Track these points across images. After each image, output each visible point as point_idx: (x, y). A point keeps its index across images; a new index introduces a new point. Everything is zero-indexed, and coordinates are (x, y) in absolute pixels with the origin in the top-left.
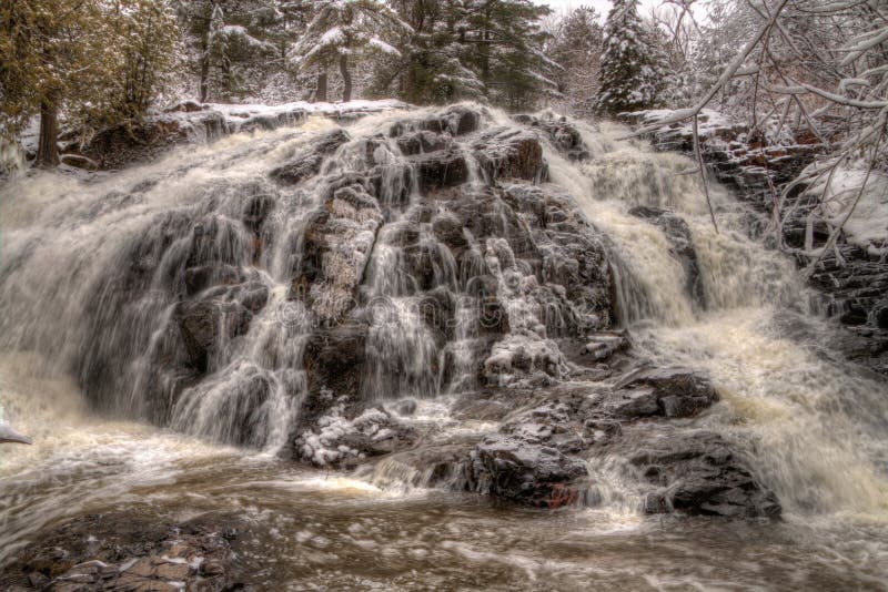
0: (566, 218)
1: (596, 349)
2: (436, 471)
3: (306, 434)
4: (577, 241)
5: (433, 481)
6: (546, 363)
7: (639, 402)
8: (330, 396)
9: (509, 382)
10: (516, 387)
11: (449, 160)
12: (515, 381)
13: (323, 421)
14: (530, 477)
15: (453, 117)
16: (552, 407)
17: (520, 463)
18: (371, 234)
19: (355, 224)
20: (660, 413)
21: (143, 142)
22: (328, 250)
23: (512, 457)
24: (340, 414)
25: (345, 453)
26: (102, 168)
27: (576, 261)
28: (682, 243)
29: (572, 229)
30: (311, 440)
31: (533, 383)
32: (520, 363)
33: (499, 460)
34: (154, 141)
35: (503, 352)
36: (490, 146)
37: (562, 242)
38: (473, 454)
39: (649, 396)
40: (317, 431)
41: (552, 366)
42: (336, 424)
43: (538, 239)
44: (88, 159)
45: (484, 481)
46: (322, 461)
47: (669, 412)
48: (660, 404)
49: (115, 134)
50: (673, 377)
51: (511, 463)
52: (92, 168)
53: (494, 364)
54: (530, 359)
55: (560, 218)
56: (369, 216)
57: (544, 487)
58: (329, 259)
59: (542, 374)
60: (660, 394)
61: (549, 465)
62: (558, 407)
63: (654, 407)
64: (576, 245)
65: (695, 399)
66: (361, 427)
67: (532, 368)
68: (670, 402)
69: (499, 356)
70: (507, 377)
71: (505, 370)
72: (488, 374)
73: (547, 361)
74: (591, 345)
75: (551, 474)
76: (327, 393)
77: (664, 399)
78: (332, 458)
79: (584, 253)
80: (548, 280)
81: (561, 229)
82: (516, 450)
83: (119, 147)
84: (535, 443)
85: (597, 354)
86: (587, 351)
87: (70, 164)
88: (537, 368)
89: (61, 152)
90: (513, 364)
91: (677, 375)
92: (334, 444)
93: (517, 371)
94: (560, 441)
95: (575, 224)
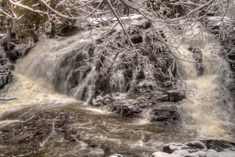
0: (166, 51)
1: (166, 84)
2: (114, 109)
3: (93, 99)
4: (167, 57)
5: (113, 111)
6: (151, 87)
7: (164, 97)
8: (100, 92)
9: (141, 91)
10: (142, 92)
11: (138, 37)
12: (143, 91)
13: (97, 97)
14: (129, 111)
15: (144, 24)
16: (145, 97)
17: (128, 108)
18: (115, 56)
19: (112, 53)
20: (169, 100)
21: (74, 30)
22: (105, 59)
23: (127, 107)
24: (101, 96)
25: (99, 104)
26: (64, 36)
27: (166, 62)
28: (199, 58)
29: (167, 54)
30: (94, 100)
31: (146, 91)
32: (145, 87)
33: (124, 108)
34: (76, 29)
35: (141, 84)
36: (150, 33)
37: (164, 57)
38: (121, 106)
39: (166, 97)
40: (96, 99)
41: (152, 88)
42: (100, 97)
43: (157, 57)
44: (61, 34)
45: (122, 112)
46: (95, 105)
47: (171, 100)
48: (169, 98)
49: (68, 28)
50: (173, 92)
51: (127, 108)
52: (63, 36)
53: (138, 87)
54: (147, 86)
55: (164, 51)
56: (115, 51)
57: (132, 114)
58: (105, 61)
59: (149, 89)
60: (169, 96)
61: (135, 109)
62: (147, 97)
63: (168, 99)
64: (167, 58)
65: (178, 98)
66: (105, 99)
67: (147, 88)
68: (171, 98)
69: (140, 85)
70: (141, 89)
71: (141, 88)
72: (137, 89)
73: (151, 86)
74: (165, 83)
75: (134, 111)
76: (99, 91)
77: (170, 97)
78: (97, 105)
79: (169, 60)
80: (158, 67)
81: (164, 54)
82: (128, 106)
83: (69, 31)
84: (133, 105)
85: (166, 85)
86: (164, 84)
87: (58, 35)
88: (148, 88)
89: (56, 32)
90: (143, 87)
91: (174, 92)
92: (98, 102)
93: (143, 88)
94: (141, 105)
95: (168, 53)
